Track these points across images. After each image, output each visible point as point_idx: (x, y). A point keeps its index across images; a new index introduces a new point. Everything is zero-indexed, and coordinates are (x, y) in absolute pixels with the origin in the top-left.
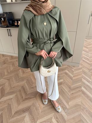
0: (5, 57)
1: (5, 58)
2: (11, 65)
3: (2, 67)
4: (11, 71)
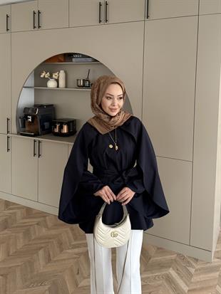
0: (10, 209)
1: (11, 211)
2: (21, 235)
4: (16, 252)
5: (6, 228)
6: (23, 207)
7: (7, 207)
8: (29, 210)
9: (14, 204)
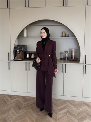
0: (14, 98)
1: (15, 100)
3: (19, 114)
4: (36, 120)
5: (20, 109)
6: (20, 96)
7: (11, 98)
8: (23, 97)
9: (13, 96)
